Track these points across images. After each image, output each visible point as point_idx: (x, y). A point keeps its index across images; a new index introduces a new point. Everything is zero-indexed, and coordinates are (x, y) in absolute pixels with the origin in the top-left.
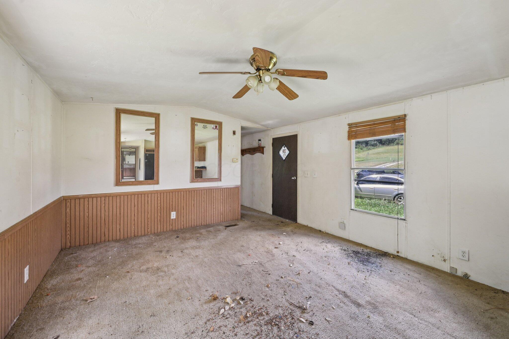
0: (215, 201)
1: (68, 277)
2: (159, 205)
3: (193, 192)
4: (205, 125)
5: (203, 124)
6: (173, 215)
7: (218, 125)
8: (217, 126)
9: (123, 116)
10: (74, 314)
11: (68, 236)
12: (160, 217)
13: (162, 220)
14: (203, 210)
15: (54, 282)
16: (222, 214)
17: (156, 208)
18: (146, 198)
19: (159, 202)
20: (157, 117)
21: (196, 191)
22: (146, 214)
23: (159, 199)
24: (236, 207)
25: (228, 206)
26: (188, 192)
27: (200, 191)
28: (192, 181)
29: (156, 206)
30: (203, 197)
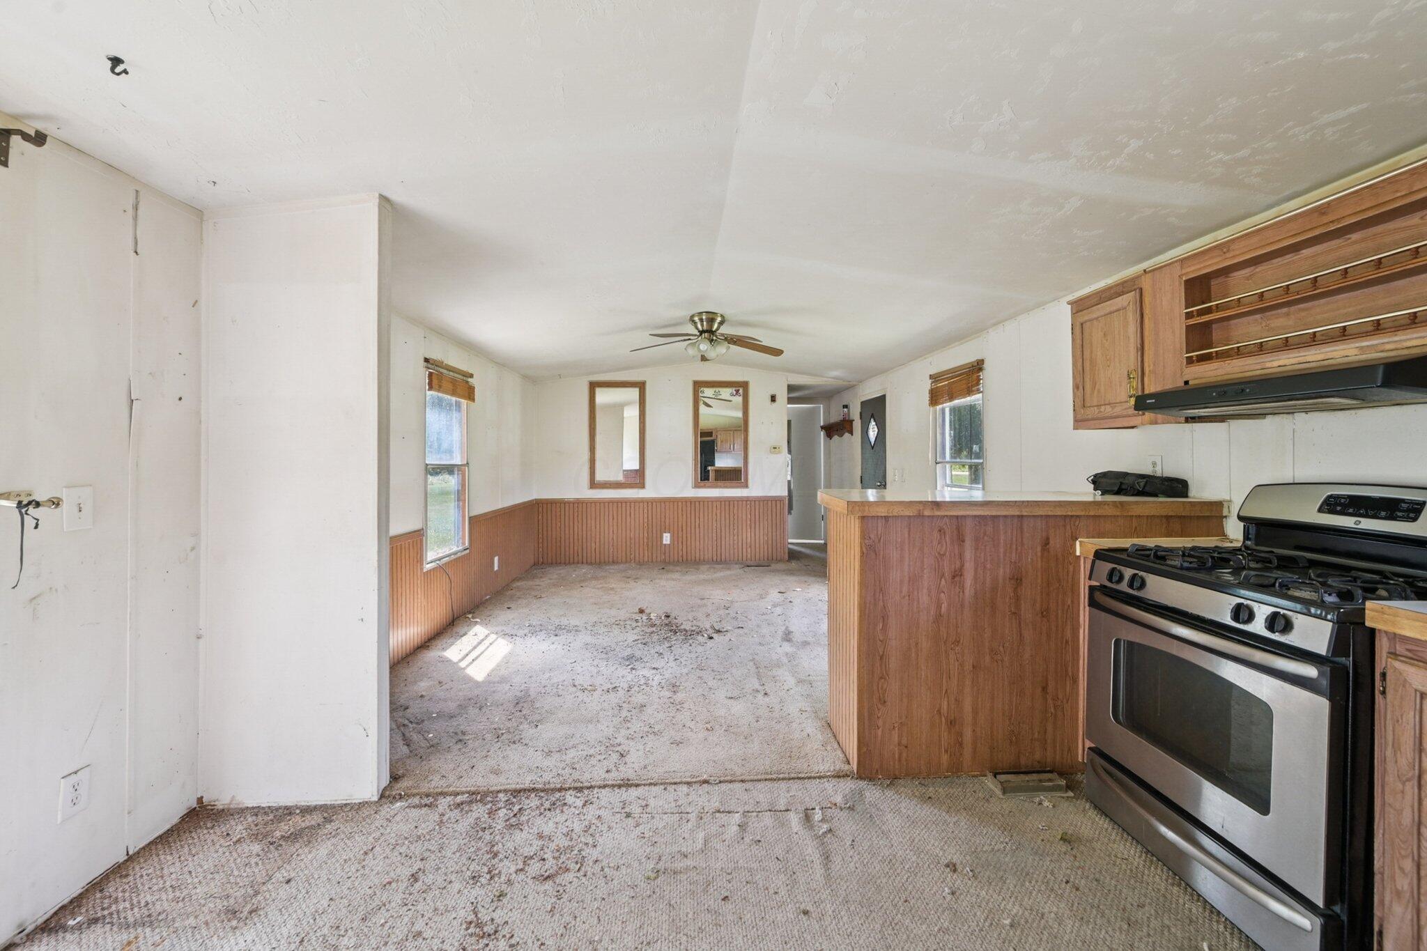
0: (736, 522)
1: (531, 583)
2: (646, 520)
3: (697, 503)
4: (717, 390)
5: (714, 389)
6: (667, 539)
7: (742, 388)
8: (738, 390)
9: (598, 391)
10: (524, 601)
11: (541, 550)
12: (648, 539)
13: (650, 544)
14: (714, 535)
15: (519, 584)
16: (751, 547)
17: (641, 525)
18: (628, 508)
19: (646, 515)
20: (641, 386)
21: (701, 503)
22: (628, 532)
23: (646, 511)
24: (778, 537)
25: (762, 534)
26: (689, 504)
27: (710, 503)
28: (696, 486)
29: (641, 521)
30: (714, 513)
